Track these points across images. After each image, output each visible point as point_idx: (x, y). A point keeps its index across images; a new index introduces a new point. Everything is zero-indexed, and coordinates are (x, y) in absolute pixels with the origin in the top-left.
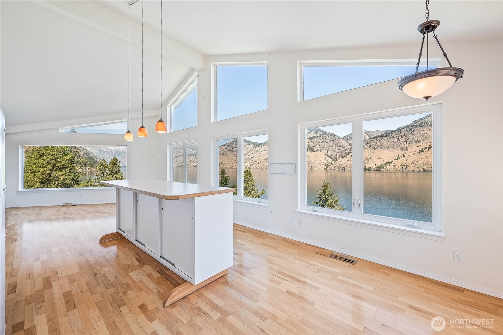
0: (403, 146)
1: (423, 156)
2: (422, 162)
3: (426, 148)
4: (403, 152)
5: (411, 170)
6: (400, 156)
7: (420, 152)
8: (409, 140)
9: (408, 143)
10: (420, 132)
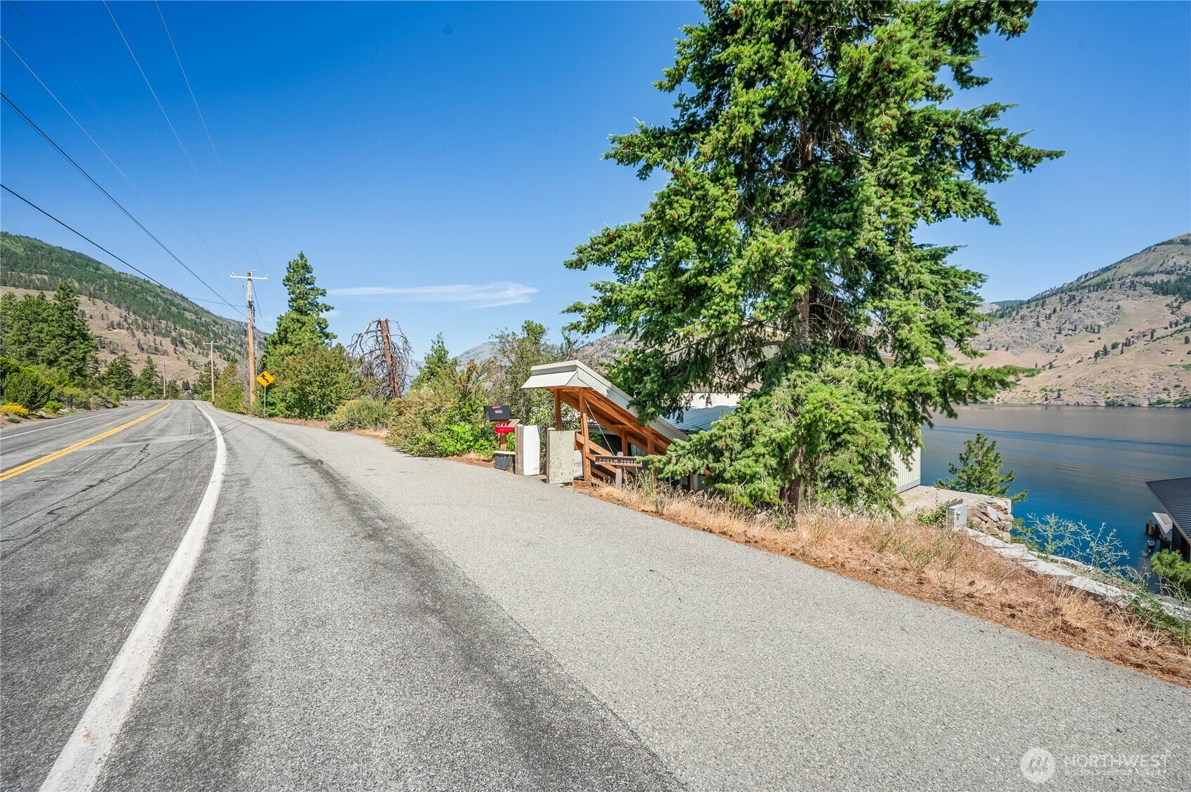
0: (1048, 340)
1: (1107, 367)
2: (1103, 381)
3: (1114, 346)
4: (1051, 357)
5: (1072, 401)
6: (1039, 366)
7: (1097, 355)
8: (1068, 326)
9: (1064, 333)
10: (1098, 303)
